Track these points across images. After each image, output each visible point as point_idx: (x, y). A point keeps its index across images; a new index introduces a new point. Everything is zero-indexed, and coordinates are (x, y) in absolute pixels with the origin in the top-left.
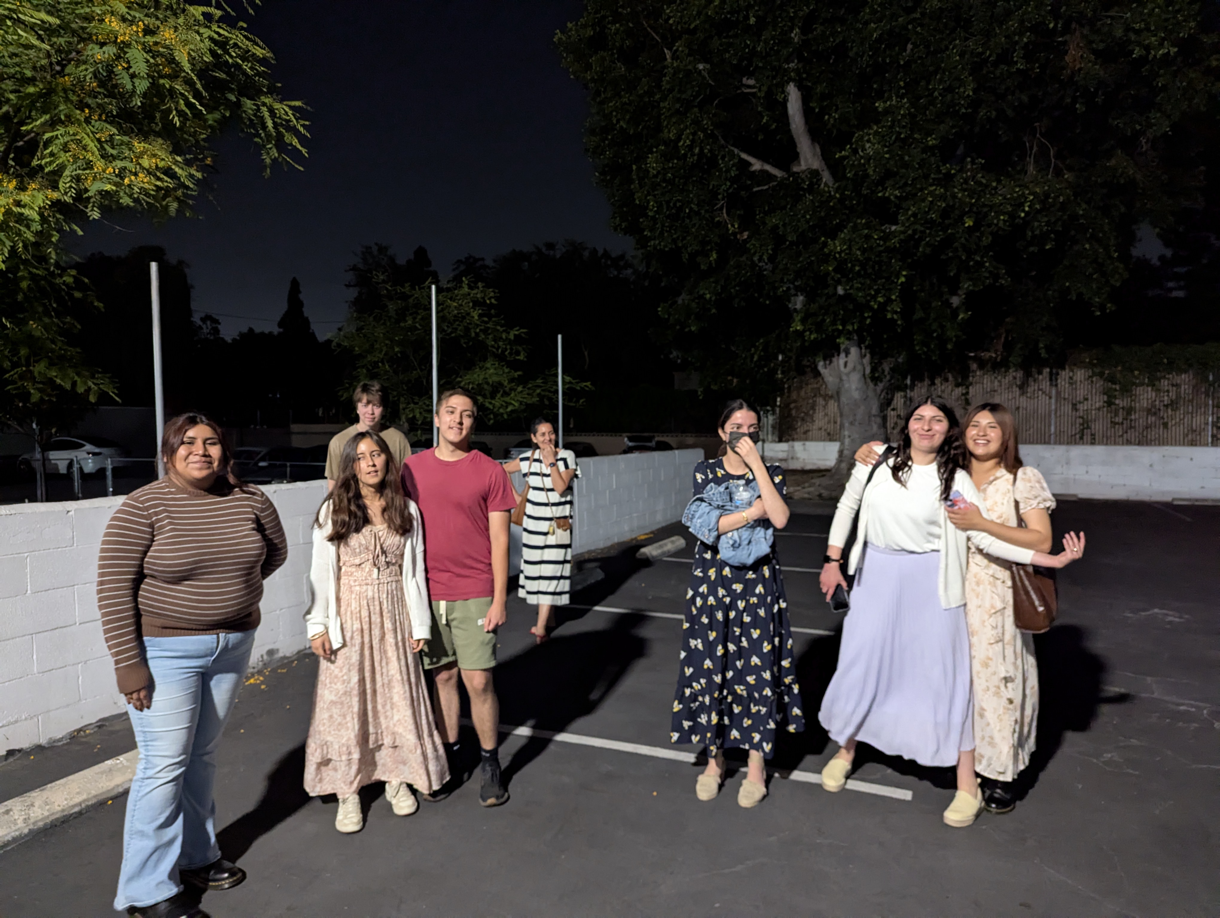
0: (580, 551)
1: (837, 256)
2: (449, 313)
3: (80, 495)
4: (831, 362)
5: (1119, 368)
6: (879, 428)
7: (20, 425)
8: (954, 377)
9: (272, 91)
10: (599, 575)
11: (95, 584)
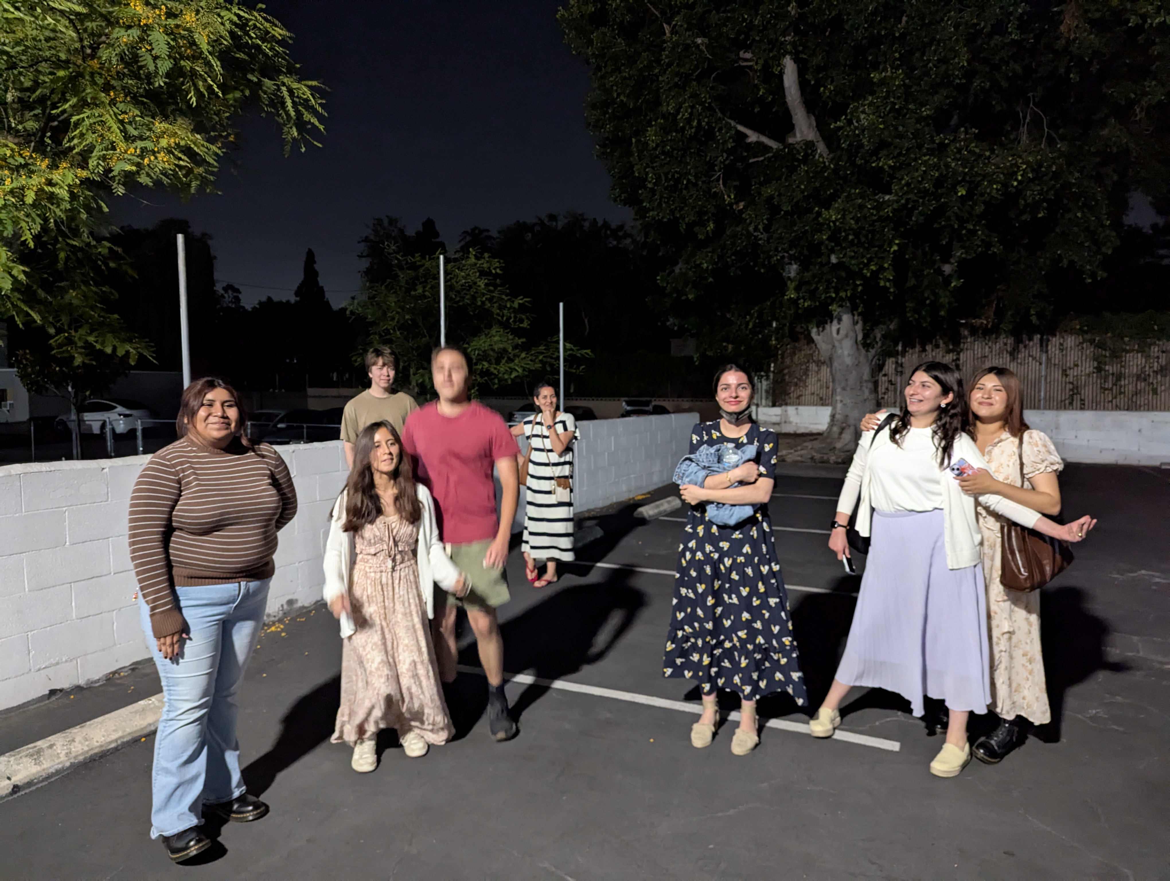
0: (579, 510)
1: (832, 224)
2: (457, 283)
3: (113, 454)
4: (824, 329)
5: (1109, 335)
6: (871, 393)
7: (56, 388)
8: (944, 343)
9: (290, 71)
10: (599, 533)
11: (127, 537)
